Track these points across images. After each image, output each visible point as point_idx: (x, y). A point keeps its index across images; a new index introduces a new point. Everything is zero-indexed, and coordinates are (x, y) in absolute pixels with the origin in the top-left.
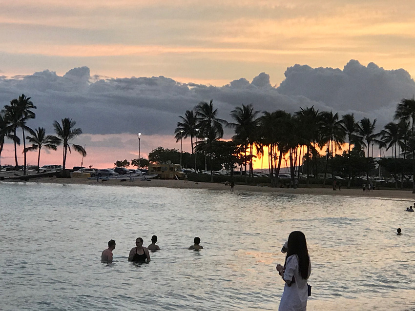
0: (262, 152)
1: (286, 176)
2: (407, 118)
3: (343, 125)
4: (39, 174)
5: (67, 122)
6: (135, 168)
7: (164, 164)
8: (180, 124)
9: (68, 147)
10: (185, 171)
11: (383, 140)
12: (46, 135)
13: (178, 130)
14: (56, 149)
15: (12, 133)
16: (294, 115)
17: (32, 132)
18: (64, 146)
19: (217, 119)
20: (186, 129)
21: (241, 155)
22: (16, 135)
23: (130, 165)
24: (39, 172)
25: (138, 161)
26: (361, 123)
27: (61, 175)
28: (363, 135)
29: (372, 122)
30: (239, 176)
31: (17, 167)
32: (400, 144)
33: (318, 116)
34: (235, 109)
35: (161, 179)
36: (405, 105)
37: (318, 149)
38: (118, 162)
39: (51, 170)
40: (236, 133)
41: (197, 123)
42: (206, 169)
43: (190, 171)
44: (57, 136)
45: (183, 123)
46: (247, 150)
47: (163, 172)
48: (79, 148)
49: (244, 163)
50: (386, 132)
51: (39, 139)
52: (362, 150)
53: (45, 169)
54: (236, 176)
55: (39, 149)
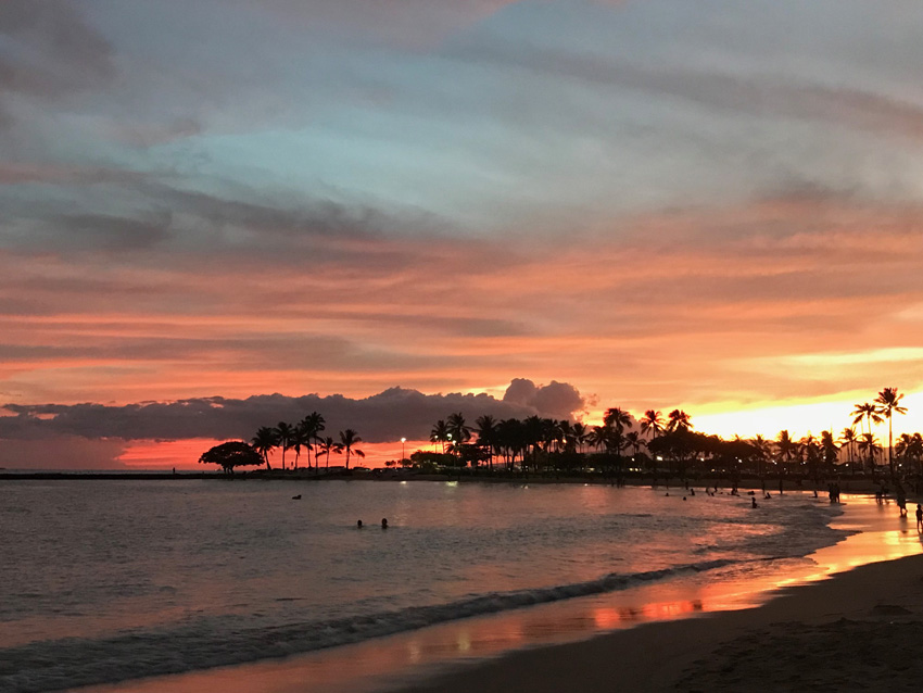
5: (349, 433)
6: (401, 466)
8: (434, 431)
9: (350, 452)
13: (432, 436)
14: (341, 453)
15: (306, 443)
18: (347, 451)
19: (465, 427)
20: (439, 435)
21: (484, 454)
22: (310, 443)
23: (397, 464)
24: (328, 472)
25: (402, 461)
26: (574, 426)
27: (345, 474)
29: (583, 426)
30: (483, 470)
31: (311, 469)
32: (605, 442)
33: (542, 423)
34: (478, 419)
36: (610, 413)
38: (387, 462)
39: (337, 471)
40: (480, 437)
44: (342, 443)
46: (488, 450)
48: (359, 453)
49: (486, 460)
50: (594, 433)
51: (328, 446)
53: (332, 470)
54: (480, 470)
55: (327, 454)
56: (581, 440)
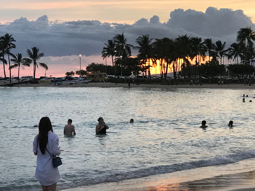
0: (156, 63)
1: (171, 78)
2: (244, 40)
3: (205, 45)
4: (19, 82)
5: (35, 50)
6: (78, 76)
7: (95, 73)
8: (105, 48)
9: (36, 65)
10: (109, 77)
11: (230, 54)
12: (23, 58)
13: (103, 52)
14: (29, 66)
15: (2, 57)
16: (175, 40)
17: (14, 56)
18: (34, 64)
19: (127, 44)
20: (109, 51)
21: (143, 66)
22: (4, 58)
23: (75, 74)
24: (19, 81)
25: (80, 71)
26: (216, 43)
27: (33, 82)
28: (218, 51)
29: (223, 43)
30: (142, 79)
31: (6, 78)
32: (241, 56)
33: (190, 40)
34: (138, 38)
35: (94, 82)
36: (243, 32)
37: (190, 60)
38: (67, 72)
39: (26, 79)
40: (139, 52)
41: (115, 47)
42: (122, 75)
43: (112, 77)
44: (29, 58)
45: (107, 47)
46: (147, 63)
47: (95, 78)
48: (43, 65)
49: (145, 71)
50: (232, 49)
51: (18, 61)
52: (217, 60)
53: (23, 79)
54: (140, 79)
55: (18, 66)
56: (221, 54)
